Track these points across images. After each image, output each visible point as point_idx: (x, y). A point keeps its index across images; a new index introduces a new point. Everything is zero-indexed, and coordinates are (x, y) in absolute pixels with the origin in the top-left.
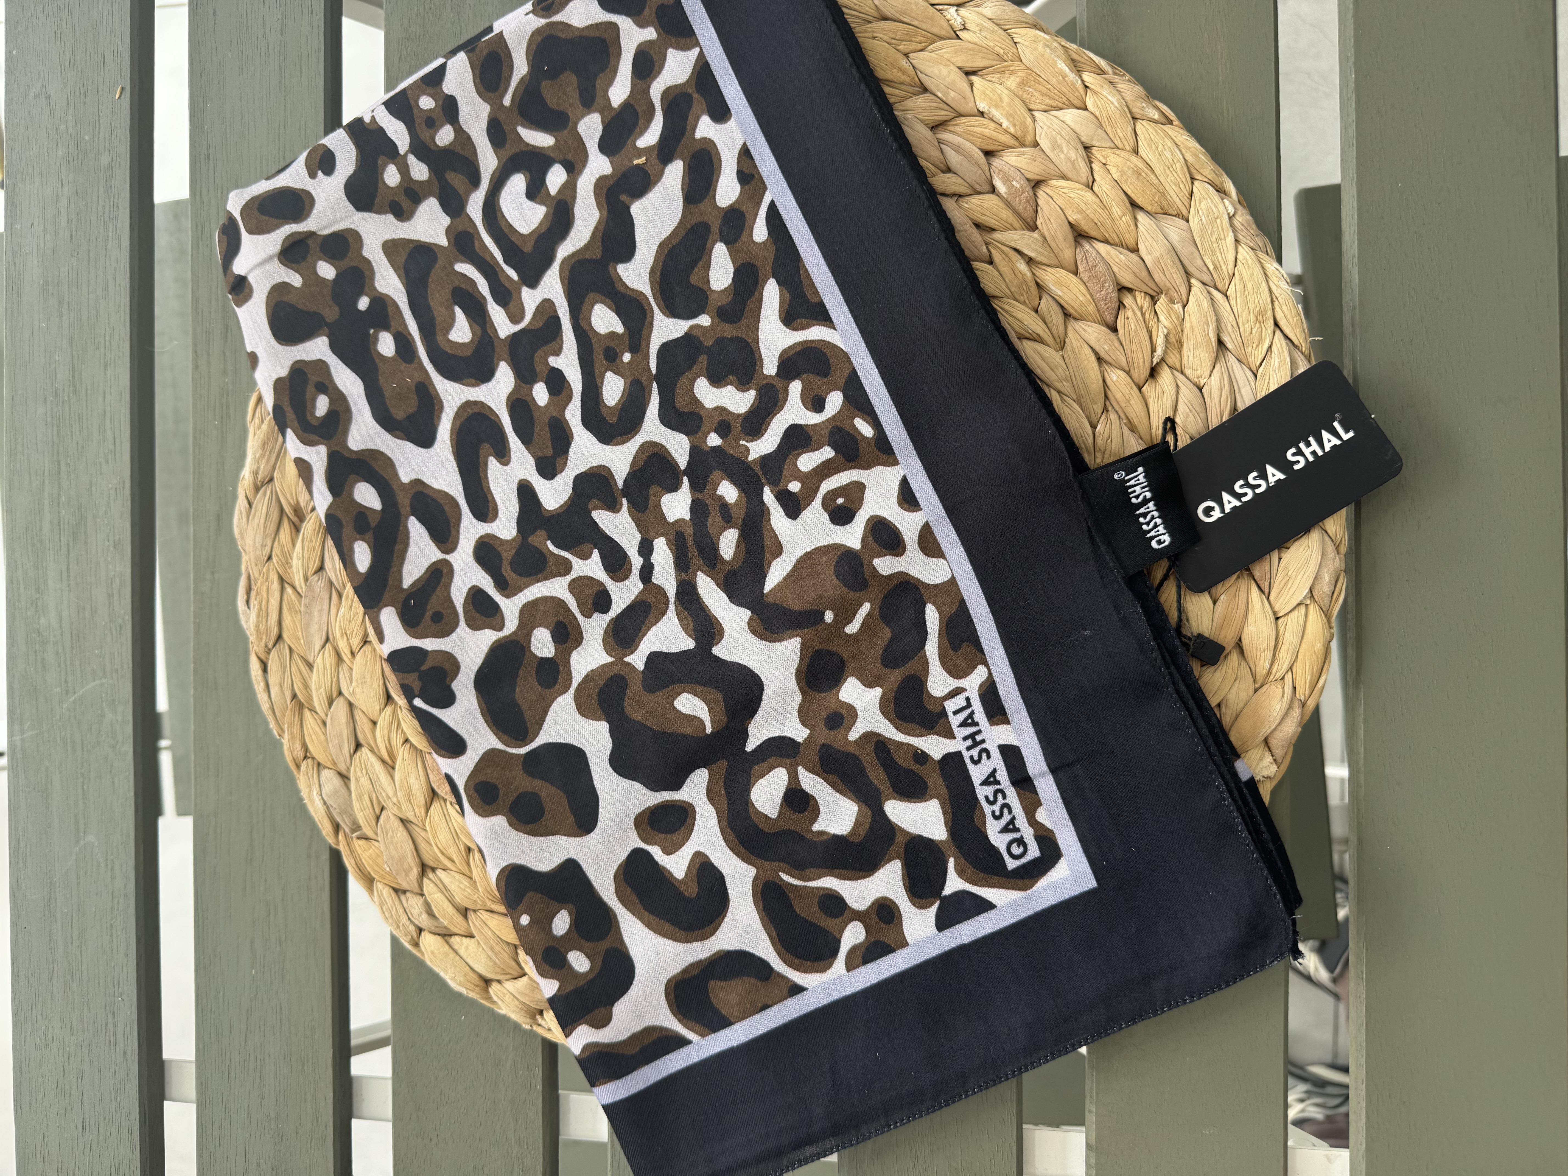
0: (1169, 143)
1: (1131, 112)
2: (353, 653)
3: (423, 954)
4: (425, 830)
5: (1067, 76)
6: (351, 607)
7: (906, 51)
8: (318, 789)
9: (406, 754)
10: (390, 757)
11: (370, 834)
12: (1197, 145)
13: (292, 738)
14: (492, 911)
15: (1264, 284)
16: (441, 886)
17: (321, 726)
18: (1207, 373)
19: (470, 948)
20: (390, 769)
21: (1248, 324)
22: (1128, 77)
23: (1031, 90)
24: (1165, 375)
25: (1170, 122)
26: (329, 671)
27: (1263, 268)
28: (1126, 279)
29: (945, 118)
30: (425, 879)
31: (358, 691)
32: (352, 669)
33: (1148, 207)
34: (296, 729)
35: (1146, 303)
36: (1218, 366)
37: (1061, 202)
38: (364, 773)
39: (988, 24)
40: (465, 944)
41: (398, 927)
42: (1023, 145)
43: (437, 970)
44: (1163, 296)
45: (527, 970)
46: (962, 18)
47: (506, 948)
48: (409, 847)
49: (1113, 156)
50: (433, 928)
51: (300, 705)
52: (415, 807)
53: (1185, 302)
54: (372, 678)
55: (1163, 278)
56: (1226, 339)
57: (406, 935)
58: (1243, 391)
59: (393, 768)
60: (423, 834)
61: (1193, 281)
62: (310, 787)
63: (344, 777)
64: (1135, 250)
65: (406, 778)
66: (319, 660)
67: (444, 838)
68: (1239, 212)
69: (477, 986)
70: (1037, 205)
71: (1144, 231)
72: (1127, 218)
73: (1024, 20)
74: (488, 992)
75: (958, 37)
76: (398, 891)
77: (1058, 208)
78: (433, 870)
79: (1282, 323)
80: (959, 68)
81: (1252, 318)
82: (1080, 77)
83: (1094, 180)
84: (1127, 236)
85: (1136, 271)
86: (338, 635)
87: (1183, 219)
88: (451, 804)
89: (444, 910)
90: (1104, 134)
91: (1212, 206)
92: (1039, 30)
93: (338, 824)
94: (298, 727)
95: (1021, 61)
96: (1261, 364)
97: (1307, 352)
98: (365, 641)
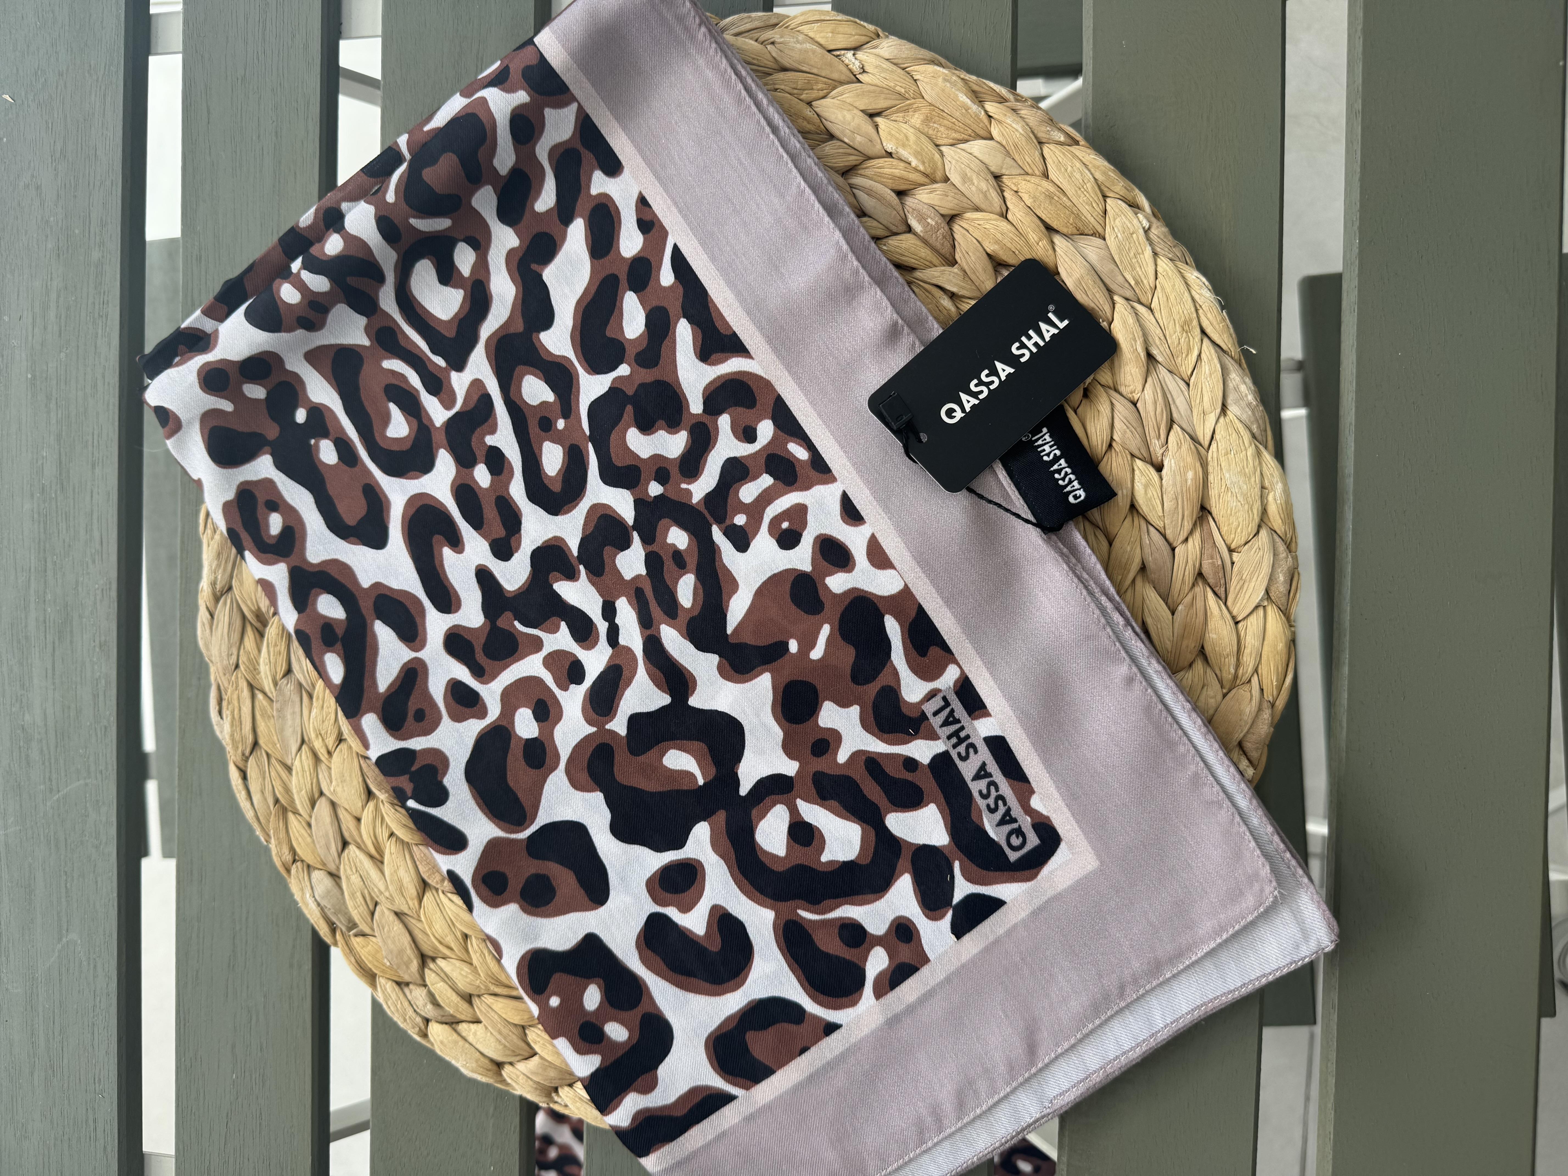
0: (1078, 164)
1: (1036, 137)
2: (330, 753)
3: (432, 1044)
4: (421, 921)
5: (969, 108)
6: (323, 707)
7: (809, 99)
8: (310, 891)
9: (393, 847)
10: (378, 852)
11: (367, 930)
12: (1106, 163)
13: (279, 843)
14: (496, 995)
15: (1187, 294)
16: (442, 975)
17: (307, 828)
18: (1140, 388)
19: (478, 1033)
20: (379, 864)
21: (1175, 335)
23: (935, 125)
24: (1101, 396)
25: (1077, 143)
26: (308, 773)
27: (1183, 277)
29: (854, 163)
30: (426, 970)
31: (339, 789)
32: (330, 768)
33: (1064, 230)
34: (282, 834)
36: (1149, 380)
37: (977, 234)
38: (354, 871)
39: (886, 65)
40: (473, 1031)
41: (405, 1020)
42: (934, 181)
43: (447, 1058)
45: (537, 1048)
46: (860, 61)
47: (514, 1030)
48: (406, 939)
49: (1024, 182)
50: (439, 1018)
51: (284, 809)
52: (408, 900)
53: (1111, 320)
54: (350, 776)
55: (1086, 298)
56: (1155, 352)
57: (413, 1028)
58: (1178, 402)
59: (382, 863)
60: (419, 925)
61: (1116, 298)
62: (302, 890)
63: (334, 876)
64: (1056, 273)
65: (395, 872)
66: (297, 763)
68: (1154, 225)
69: (489, 1070)
70: (954, 239)
71: (1062, 254)
72: (1044, 243)
73: (922, 56)
74: (501, 1075)
75: (859, 81)
76: (401, 984)
77: (975, 241)
78: (433, 959)
79: (1209, 330)
80: (862, 111)
81: (1178, 329)
82: (983, 107)
83: (1007, 209)
84: (1046, 260)
86: (313, 736)
87: (1099, 237)
88: (443, 892)
89: (448, 998)
90: (1012, 162)
91: (1127, 222)
92: (937, 65)
93: (333, 923)
94: (284, 831)
95: (923, 98)
96: (1192, 373)
97: (1237, 358)
98: (341, 740)
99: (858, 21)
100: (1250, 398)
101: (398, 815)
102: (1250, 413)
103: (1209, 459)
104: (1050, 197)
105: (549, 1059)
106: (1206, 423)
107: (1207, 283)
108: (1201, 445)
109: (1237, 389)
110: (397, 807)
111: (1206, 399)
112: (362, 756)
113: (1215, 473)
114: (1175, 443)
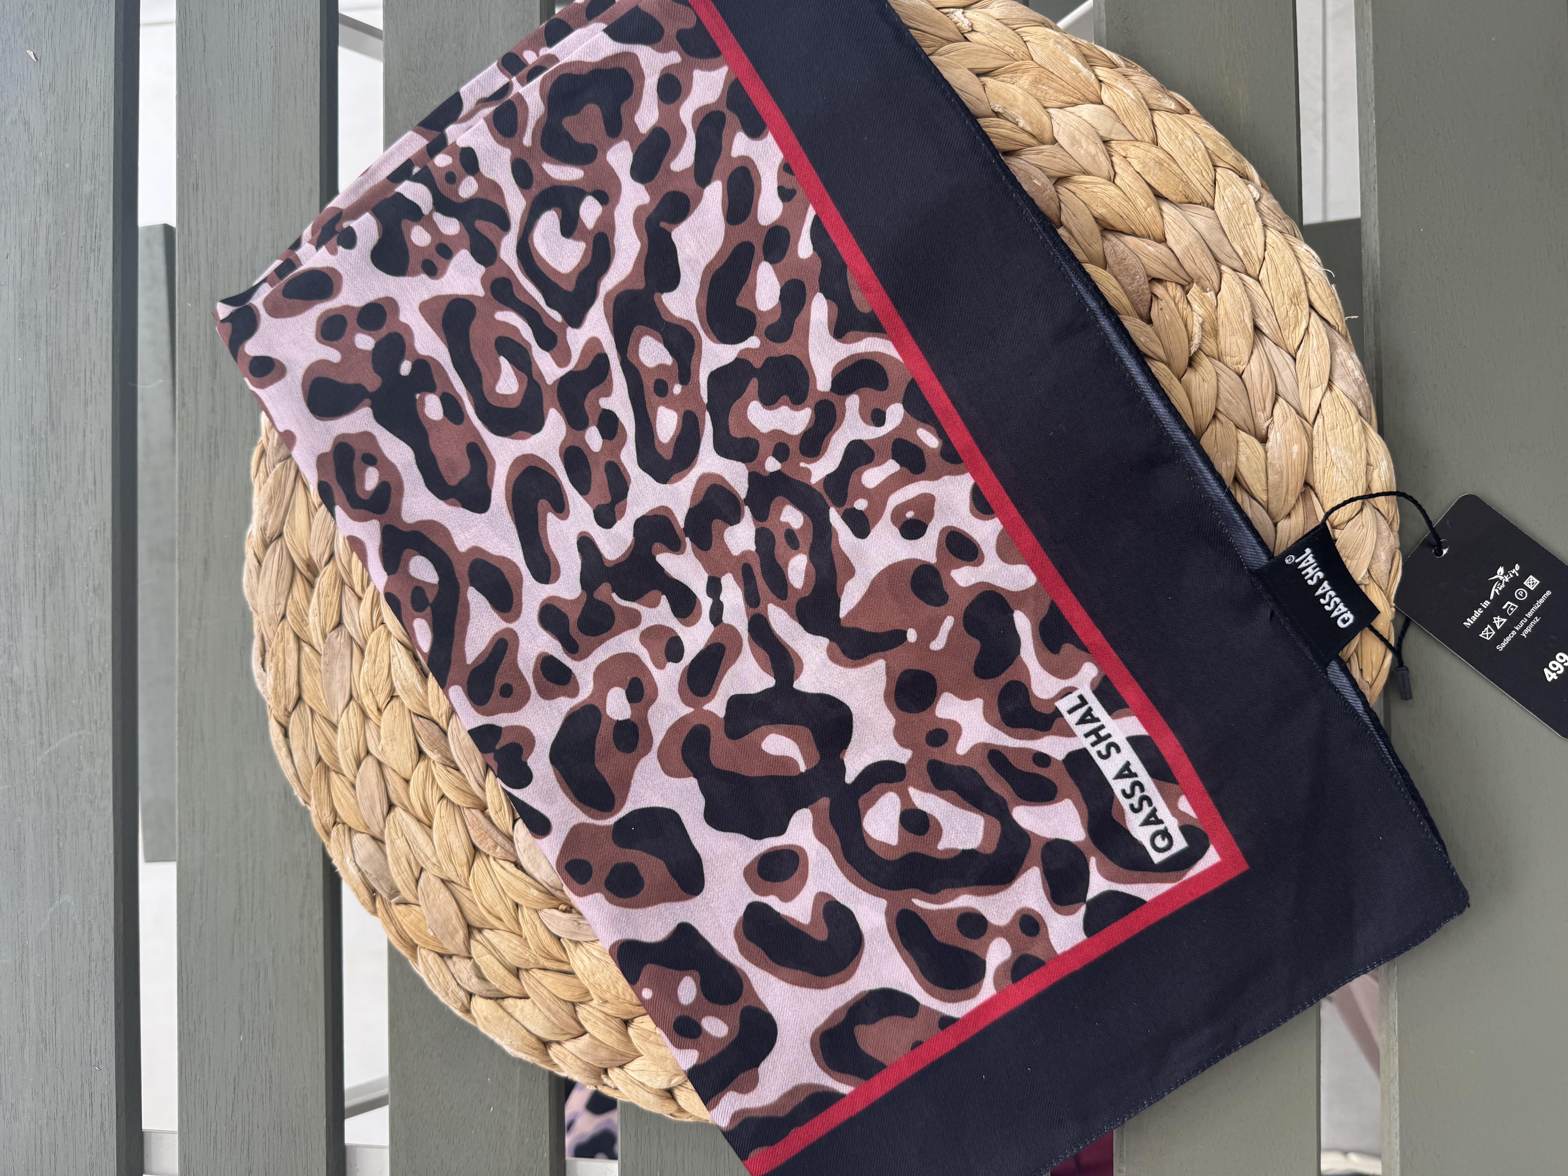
0: (1189, 133)
1: (1147, 104)
2: (379, 710)
3: (475, 1021)
4: (469, 889)
5: (1080, 72)
6: (375, 662)
8: (351, 855)
9: (443, 810)
10: (426, 816)
11: (410, 898)
12: (1217, 133)
13: (320, 804)
14: (545, 969)
15: (1296, 266)
16: (489, 947)
17: (350, 788)
18: (1246, 359)
19: (525, 1010)
20: (427, 829)
22: (1140, 69)
23: (1044, 87)
24: (1206, 365)
25: (1187, 111)
26: (355, 731)
27: (1293, 251)
28: (1157, 270)
30: (472, 942)
31: (388, 749)
32: (379, 727)
33: (1173, 197)
34: (324, 795)
35: (1179, 292)
36: (1256, 352)
37: (1084, 196)
38: (400, 834)
39: (997, 25)
40: (520, 1007)
41: (447, 994)
42: (1042, 143)
43: (491, 1036)
44: (1195, 285)
45: (587, 1027)
46: (970, 19)
47: (564, 1006)
48: (453, 909)
49: (1133, 148)
50: (484, 992)
51: (326, 769)
52: (457, 866)
53: (1217, 290)
54: (401, 734)
55: (1194, 267)
56: (1261, 324)
57: (456, 1002)
58: (1283, 375)
59: (431, 827)
60: (467, 893)
61: (1223, 268)
62: (342, 854)
63: (378, 840)
64: (1163, 241)
65: (445, 836)
66: (343, 720)
68: (1265, 197)
69: (536, 1049)
70: (1060, 201)
71: (1170, 221)
72: (1153, 209)
73: (1033, 18)
74: (548, 1055)
75: (966, 39)
76: (444, 956)
77: (1082, 204)
78: (480, 930)
79: (1317, 304)
80: (970, 69)
81: (1287, 301)
82: (1093, 72)
83: (1115, 173)
84: (1153, 227)
85: (1166, 261)
86: (363, 691)
87: (1208, 206)
88: (494, 859)
89: (495, 972)
90: (1121, 128)
91: (1237, 192)
92: (1048, 28)
93: (374, 891)
94: (326, 791)
95: (1032, 60)
96: (1299, 347)
97: (1343, 332)
98: (392, 696)
100: (1357, 373)
101: (450, 776)
102: (1356, 389)
103: (1315, 433)
104: (1160, 163)
105: (600, 1038)
106: (1312, 397)
107: (1316, 256)
108: (1306, 420)
109: (1343, 364)
110: (449, 769)
111: (1313, 373)
112: (415, 714)
113: (1321, 447)
114: (1281, 416)
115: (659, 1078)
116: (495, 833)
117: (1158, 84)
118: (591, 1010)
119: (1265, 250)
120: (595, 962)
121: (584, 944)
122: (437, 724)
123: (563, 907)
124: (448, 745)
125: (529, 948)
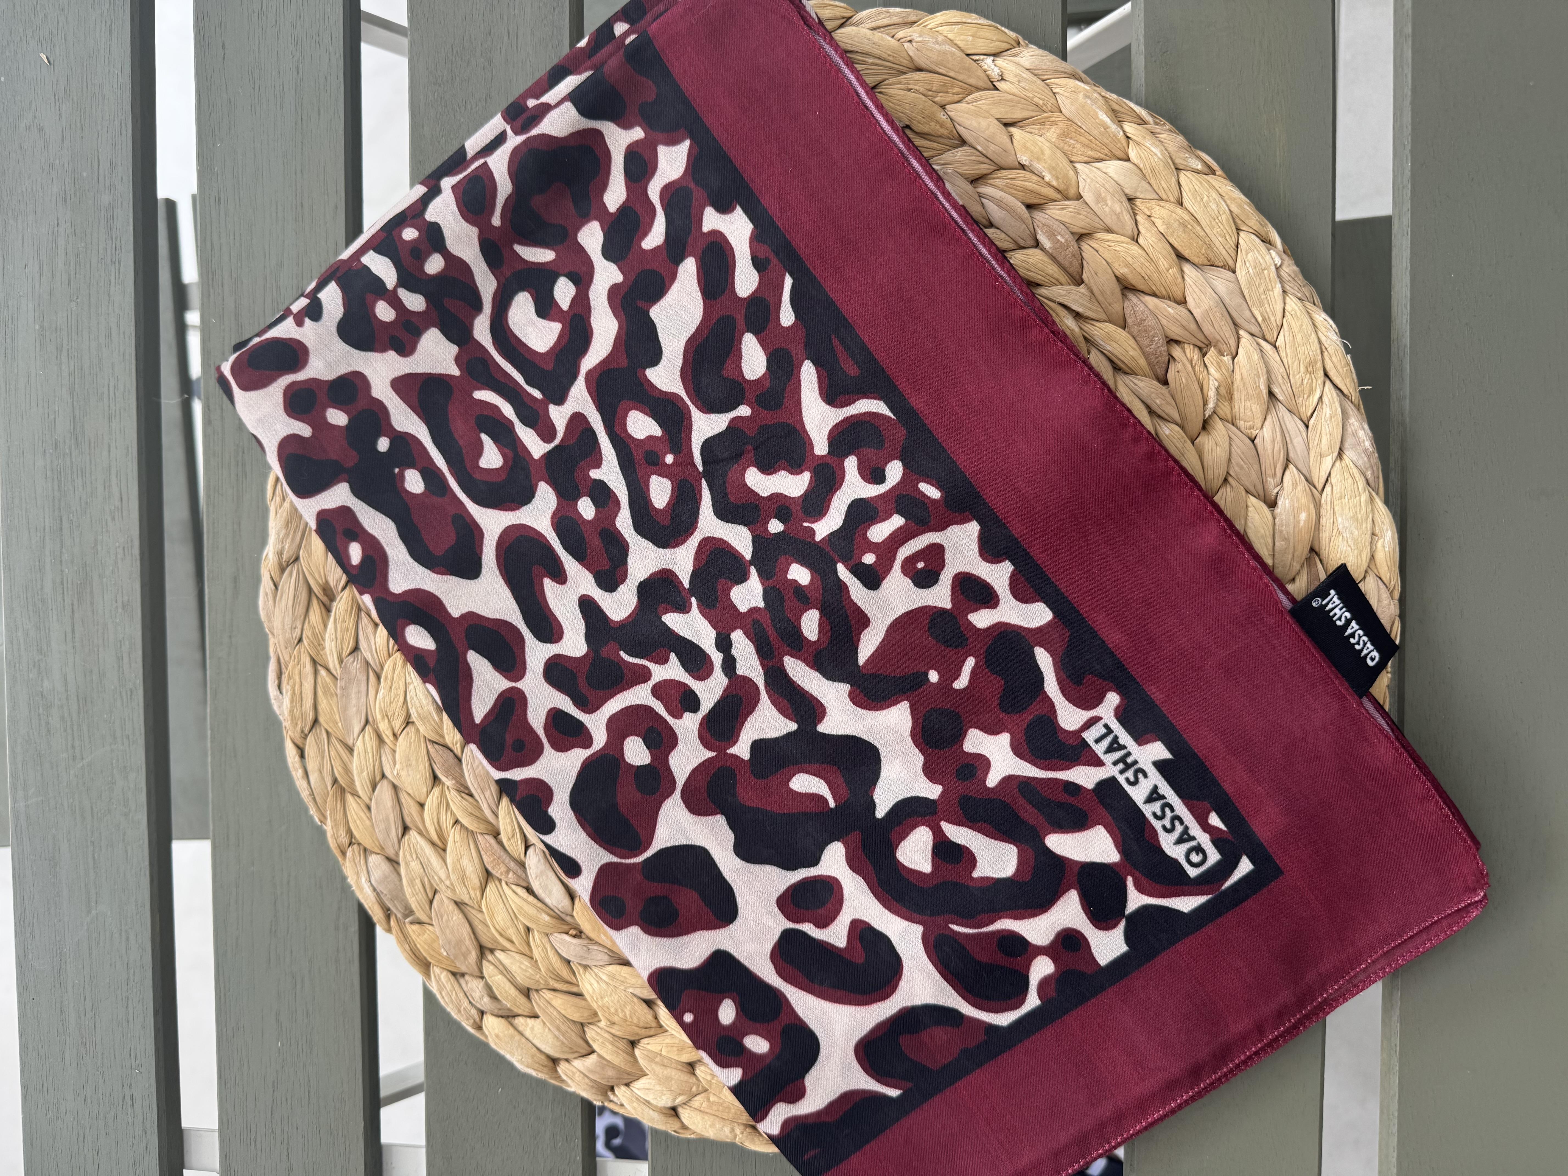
0: (1214, 195)
1: (1174, 163)
2: (395, 735)
3: (486, 1037)
4: (481, 912)
5: (1108, 127)
6: (391, 688)
7: (943, 103)
8: (366, 875)
9: (457, 835)
10: (440, 839)
11: (424, 918)
12: (1242, 196)
13: (336, 824)
14: (555, 990)
15: (1313, 335)
16: (501, 967)
17: (366, 810)
18: (1259, 425)
19: (536, 1029)
20: (441, 852)
21: (1298, 375)
22: (1168, 126)
23: (1072, 141)
24: (1219, 429)
25: (1213, 172)
26: (370, 755)
27: (1311, 319)
28: (1175, 332)
29: (985, 172)
30: (484, 962)
31: (403, 774)
32: (394, 751)
33: (1195, 260)
34: (339, 816)
35: (1196, 355)
36: (1269, 418)
37: (1106, 255)
38: (414, 857)
39: (1027, 75)
40: (530, 1025)
41: (459, 1011)
42: (1067, 198)
43: (502, 1052)
44: (1212, 348)
45: (595, 1046)
46: (1000, 68)
47: (573, 1027)
48: (466, 930)
49: (1158, 208)
50: (496, 1011)
51: (342, 790)
52: (470, 890)
53: (1234, 354)
54: (417, 760)
55: (1213, 330)
56: (1276, 390)
57: (468, 1019)
58: (1295, 442)
59: (444, 850)
60: (479, 916)
61: (1241, 332)
62: (358, 874)
63: (393, 862)
64: (1183, 302)
65: (458, 860)
66: (359, 743)
67: (501, 918)
68: (1286, 263)
69: (545, 1066)
70: (1082, 258)
71: (1191, 283)
72: (1174, 271)
73: (1063, 70)
74: (556, 1071)
75: (996, 88)
76: (456, 975)
77: (1105, 263)
78: (492, 951)
79: (1332, 373)
80: (998, 119)
81: (1303, 369)
82: (1122, 127)
83: (1139, 233)
84: (1175, 288)
85: (1185, 323)
86: (379, 717)
87: (1229, 270)
88: (507, 884)
89: (506, 992)
90: (1147, 186)
91: (1260, 258)
92: (1077, 79)
93: (389, 909)
94: (342, 813)
95: (1061, 112)
96: (1312, 415)
97: (1356, 402)
98: (408, 722)
99: (999, 27)
100: (1368, 444)
101: (464, 802)
102: (1366, 459)
103: (1323, 501)
105: (608, 1058)
106: (1323, 465)
107: (1334, 326)
108: (1315, 487)
109: (1355, 434)
110: (463, 795)
111: (1324, 441)
112: (430, 741)
113: (1328, 514)
114: (1291, 483)
115: (663, 1097)
116: (507, 860)
117: (1185, 143)
118: (599, 1030)
119: (1284, 317)
120: (604, 986)
121: (593, 968)
122: (452, 751)
123: (573, 932)
124: (463, 772)
125: (540, 969)
